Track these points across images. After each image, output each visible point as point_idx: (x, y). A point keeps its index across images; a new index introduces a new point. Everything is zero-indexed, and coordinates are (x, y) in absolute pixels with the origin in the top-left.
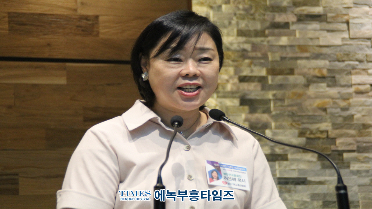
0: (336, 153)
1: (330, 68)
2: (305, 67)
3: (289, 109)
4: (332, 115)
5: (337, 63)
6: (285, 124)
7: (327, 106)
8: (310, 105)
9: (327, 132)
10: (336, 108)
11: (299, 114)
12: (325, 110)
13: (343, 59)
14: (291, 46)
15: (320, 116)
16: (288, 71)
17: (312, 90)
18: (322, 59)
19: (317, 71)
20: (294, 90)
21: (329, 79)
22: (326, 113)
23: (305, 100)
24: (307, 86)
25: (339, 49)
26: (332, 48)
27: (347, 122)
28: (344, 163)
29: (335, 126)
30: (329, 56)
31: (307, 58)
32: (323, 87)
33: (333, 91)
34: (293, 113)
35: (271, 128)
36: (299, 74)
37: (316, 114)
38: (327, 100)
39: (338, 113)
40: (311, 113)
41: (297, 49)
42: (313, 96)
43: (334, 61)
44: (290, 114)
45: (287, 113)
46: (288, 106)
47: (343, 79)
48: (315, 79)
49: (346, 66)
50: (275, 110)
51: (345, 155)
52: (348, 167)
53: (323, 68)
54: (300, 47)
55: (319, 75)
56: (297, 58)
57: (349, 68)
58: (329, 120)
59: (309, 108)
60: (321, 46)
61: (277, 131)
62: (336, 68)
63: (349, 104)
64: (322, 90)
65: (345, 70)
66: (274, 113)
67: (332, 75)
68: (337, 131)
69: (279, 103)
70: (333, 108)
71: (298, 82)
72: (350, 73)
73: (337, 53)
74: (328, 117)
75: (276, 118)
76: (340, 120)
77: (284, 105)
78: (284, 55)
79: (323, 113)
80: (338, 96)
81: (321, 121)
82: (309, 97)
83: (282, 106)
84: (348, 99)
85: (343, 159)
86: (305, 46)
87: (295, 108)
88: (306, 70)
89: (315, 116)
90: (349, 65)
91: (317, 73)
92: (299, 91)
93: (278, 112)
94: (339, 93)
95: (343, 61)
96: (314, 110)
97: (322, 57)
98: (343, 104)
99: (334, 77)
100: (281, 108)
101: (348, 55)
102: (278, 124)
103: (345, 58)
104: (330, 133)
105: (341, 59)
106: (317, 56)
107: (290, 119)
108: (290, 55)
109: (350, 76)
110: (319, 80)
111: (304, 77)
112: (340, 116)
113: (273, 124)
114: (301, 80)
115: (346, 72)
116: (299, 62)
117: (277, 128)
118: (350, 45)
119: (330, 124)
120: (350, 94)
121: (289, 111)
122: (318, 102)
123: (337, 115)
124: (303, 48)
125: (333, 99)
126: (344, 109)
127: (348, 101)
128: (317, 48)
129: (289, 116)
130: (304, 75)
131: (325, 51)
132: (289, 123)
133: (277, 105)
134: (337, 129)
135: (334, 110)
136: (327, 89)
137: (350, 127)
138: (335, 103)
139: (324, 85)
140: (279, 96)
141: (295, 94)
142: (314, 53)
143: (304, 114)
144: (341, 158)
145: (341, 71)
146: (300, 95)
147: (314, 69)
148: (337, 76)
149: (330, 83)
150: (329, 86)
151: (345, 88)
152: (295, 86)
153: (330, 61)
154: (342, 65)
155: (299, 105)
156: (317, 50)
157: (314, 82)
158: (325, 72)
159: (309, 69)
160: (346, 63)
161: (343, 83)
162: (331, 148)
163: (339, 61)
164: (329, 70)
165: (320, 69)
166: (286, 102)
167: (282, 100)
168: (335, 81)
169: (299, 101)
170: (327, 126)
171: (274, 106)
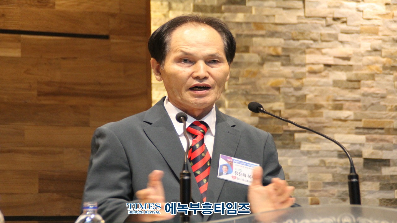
0: (288, 133)
1: (285, 46)
2: (260, 45)
3: (243, 87)
4: (285, 94)
5: (292, 42)
6: (238, 102)
7: (281, 86)
8: (264, 84)
9: (280, 111)
10: (289, 87)
11: (253, 93)
12: (278, 89)
13: (299, 37)
14: (247, 23)
15: (273, 95)
16: (243, 49)
17: (266, 69)
18: (278, 37)
19: (271, 49)
20: (249, 69)
21: (283, 58)
22: (280, 93)
23: (259, 79)
24: (262, 64)
25: (294, 27)
26: (287, 26)
27: (299, 102)
28: (294, 143)
29: (288, 106)
30: (284, 34)
31: (262, 36)
32: (277, 67)
33: (287, 70)
34: (247, 92)
35: (224, 107)
36: (254, 52)
37: (270, 93)
38: (281, 79)
39: (291, 92)
40: (264, 93)
41: (252, 26)
42: (267, 75)
43: (289, 39)
44: (244, 92)
45: (240, 92)
46: (243, 84)
47: (297, 58)
48: (270, 58)
49: (301, 45)
50: (229, 88)
51: (297, 135)
52: (299, 147)
53: (278, 46)
54: (256, 24)
55: (274, 53)
56: (252, 36)
57: (303, 47)
58: (282, 100)
59: (263, 87)
60: (277, 24)
61: (231, 109)
62: (291, 47)
63: (303, 84)
64: (276, 69)
65: (299, 49)
66: (228, 91)
67: (287, 54)
68: (290, 111)
69: (234, 82)
70: (286, 87)
71: (253, 60)
72: (304, 52)
73: (292, 32)
74: (281, 96)
75: (230, 96)
76: (293, 100)
77: (238, 83)
78: (240, 32)
79: (277, 93)
80: (292, 75)
81: (274, 100)
82: (264, 76)
83: (236, 84)
84: (301, 79)
85: (294, 140)
86: (261, 23)
87: (249, 87)
88: (261, 48)
89: (268, 95)
90: (304, 44)
91: (271, 51)
92: (253, 69)
93: (232, 90)
94: (293, 72)
95: (298, 40)
96: (268, 90)
97: (277, 35)
98: (296, 83)
99: (288, 56)
100: (235, 86)
101: (302, 33)
102: (232, 102)
103: (300, 37)
104: (282, 113)
105: (295, 38)
106: (272, 34)
107: (243, 98)
108: (246, 32)
109: (303, 56)
110: (273, 58)
111: (259, 55)
112: (293, 96)
113: (227, 103)
114: (256, 58)
115: (300, 51)
116: (254, 39)
117: (231, 106)
118: (306, 23)
119: (283, 104)
120: (303, 74)
121: (243, 90)
122: (272, 81)
123: (290, 94)
124: (259, 26)
125: (286, 78)
126: (297, 89)
127: (301, 81)
128: (273, 26)
129: (242, 94)
130: (259, 53)
131: (280, 29)
132: (243, 102)
133: (231, 83)
134: (289, 108)
135: (287, 90)
136: (282, 68)
137: (302, 107)
138: (288, 82)
139: (278, 64)
140: (234, 74)
141: (250, 72)
142: (269, 31)
143: (257, 93)
144: (292, 138)
145: (296, 50)
146: (254, 74)
147: (269, 47)
148: (292, 55)
149: (284, 62)
150: (283, 65)
151: (299, 67)
152: (250, 64)
153: (285, 40)
154: (296, 44)
155: (253, 84)
156: (273, 28)
157: (269, 60)
158: (280, 51)
159: (264, 47)
160: (301, 41)
161: (297, 61)
162: (282, 128)
163: (294, 40)
164: (284, 49)
165: (275, 47)
166: (241, 81)
167: (236, 78)
168: (289, 60)
169: (253, 80)
170: (280, 106)
171: (229, 84)
